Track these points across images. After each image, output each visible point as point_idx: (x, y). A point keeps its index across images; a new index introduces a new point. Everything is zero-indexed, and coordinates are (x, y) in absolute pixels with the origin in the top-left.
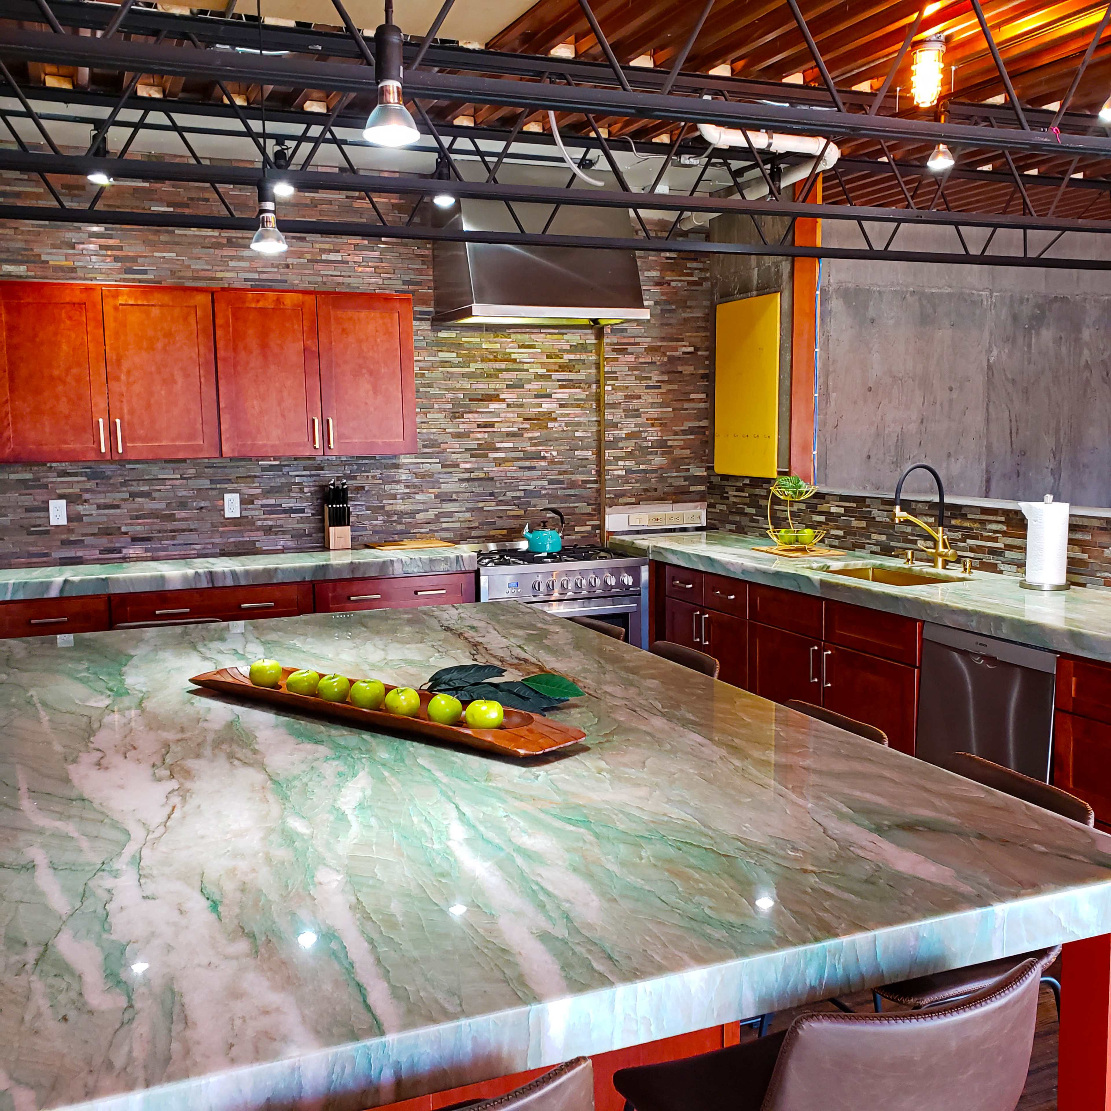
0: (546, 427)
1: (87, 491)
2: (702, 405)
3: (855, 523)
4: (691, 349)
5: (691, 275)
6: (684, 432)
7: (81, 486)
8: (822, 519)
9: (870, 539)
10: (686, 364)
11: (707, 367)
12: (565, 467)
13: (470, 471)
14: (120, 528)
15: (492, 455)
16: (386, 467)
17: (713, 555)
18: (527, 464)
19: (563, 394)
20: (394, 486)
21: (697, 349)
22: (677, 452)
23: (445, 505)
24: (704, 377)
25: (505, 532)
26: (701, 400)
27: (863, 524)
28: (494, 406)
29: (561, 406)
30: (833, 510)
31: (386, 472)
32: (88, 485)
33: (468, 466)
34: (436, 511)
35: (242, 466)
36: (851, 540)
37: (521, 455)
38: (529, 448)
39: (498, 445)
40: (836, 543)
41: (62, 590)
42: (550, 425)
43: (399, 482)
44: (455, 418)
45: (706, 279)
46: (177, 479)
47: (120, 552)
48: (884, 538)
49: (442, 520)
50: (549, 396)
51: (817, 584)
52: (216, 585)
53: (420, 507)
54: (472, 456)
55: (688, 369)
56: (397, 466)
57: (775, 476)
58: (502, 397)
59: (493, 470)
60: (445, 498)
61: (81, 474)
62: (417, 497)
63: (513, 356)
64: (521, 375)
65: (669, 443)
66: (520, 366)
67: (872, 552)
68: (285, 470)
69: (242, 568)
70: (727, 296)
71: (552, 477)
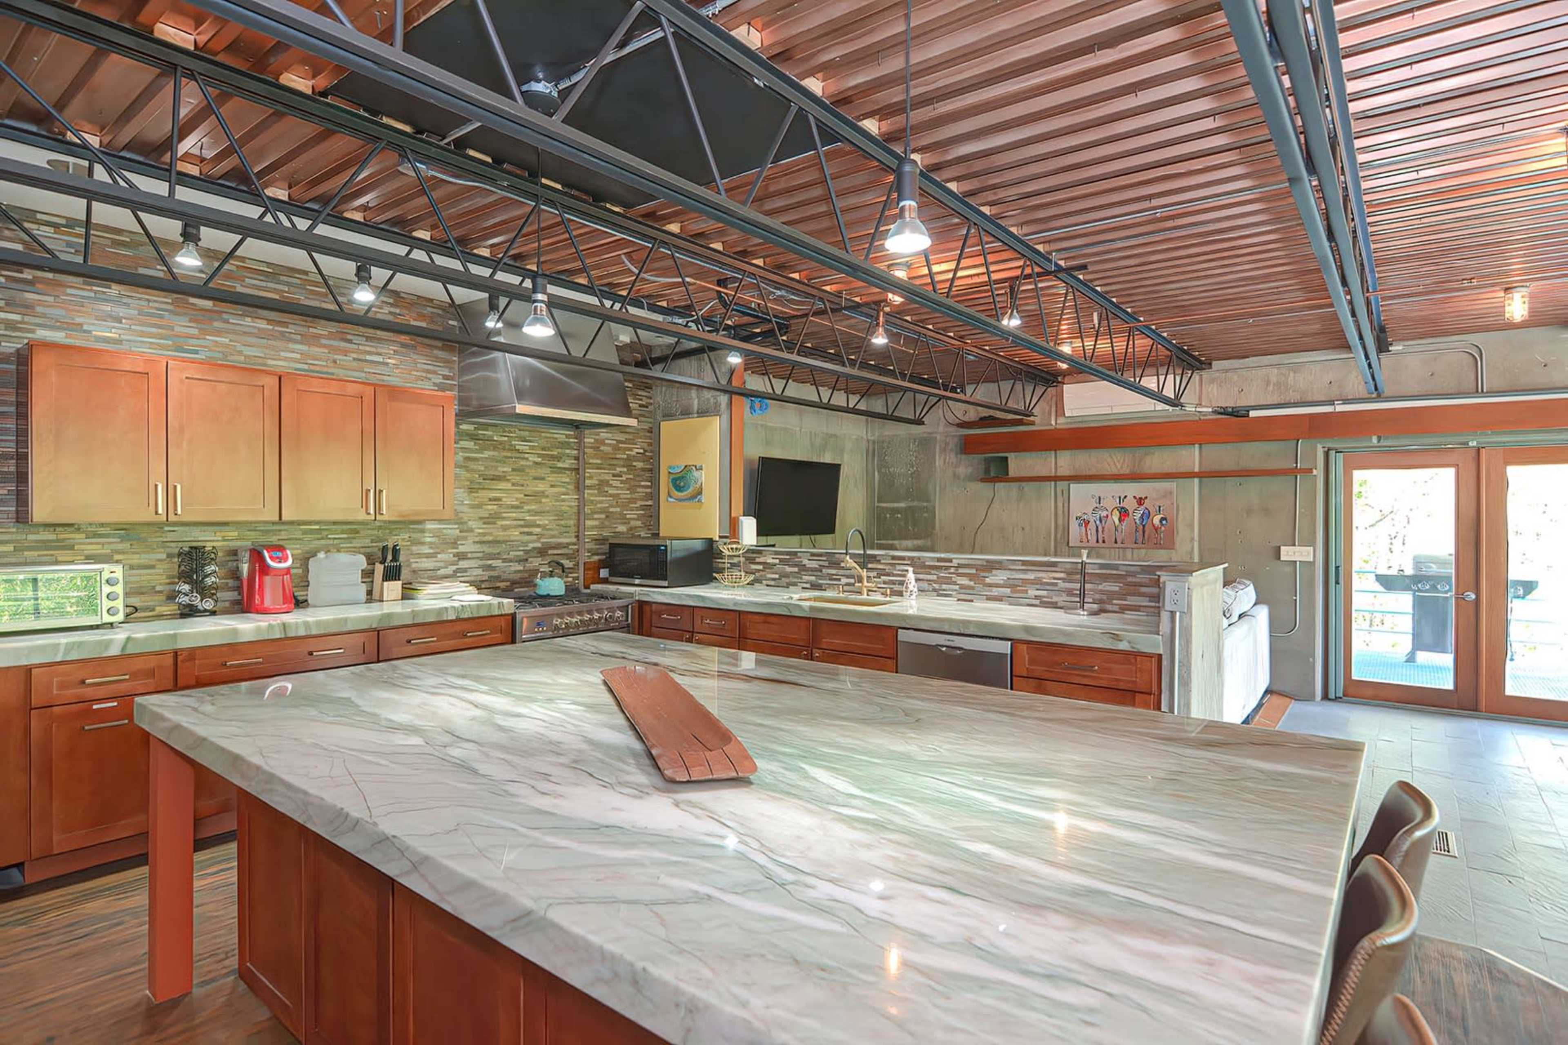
0: (541, 502)
1: (119, 552)
2: (649, 490)
3: (788, 569)
4: (642, 451)
5: (641, 400)
6: (637, 509)
7: (113, 547)
8: (761, 567)
9: (801, 578)
10: (639, 461)
11: (652, 464)
12: (555, 533)
13: (484, 534)
14: (154, 587)
15: (500, 523)
16: (414, 531)
17: (702, 594)
18: (526, 530)
19: (551, 478)
20: (419, 547)
21: (645, 451)
22: (634, 523)
23: (461, 563)
24: (651, 470)
25: (508, 584)
26: (647, 487)
27: (796, 570)
28: (502, 485)
29: (552, 486)
30: (770, 561)
31: (414, 535)
32: (120, 546)
33: (481, 531)
34: (454, 568)
35: (285, 530)
36: (785, 580)
37: (522, 523)
38: (528, 518)
39: (505, 515)
40: (772, 583)
41: (124, 648)
42: (544, 500)
43: (423, 544)
44: (471, 492)
45: (651, 404)
46: (218, 541)
47: (153, 610)
48: (813, 578)
49: (459, 575)
50: (543, 479)
51: (807, 609)
52: (290, 635)
53: (442, 564)
54: (485, 523)
55: (640, 465)
56: (423, 531)
57: (717, 539)
58: (509, 478)
59: (501, 535)
60: (462, 556)
61: (114, 536)
62: (439, 556)
63: (517, 447)
64: (523, 463)
65: (628, 516)
66: (522, 455)
67: (803, 588)
68: (324, 533)
69: (314, 619)
70: (669, 416)
71: (545, 540)
